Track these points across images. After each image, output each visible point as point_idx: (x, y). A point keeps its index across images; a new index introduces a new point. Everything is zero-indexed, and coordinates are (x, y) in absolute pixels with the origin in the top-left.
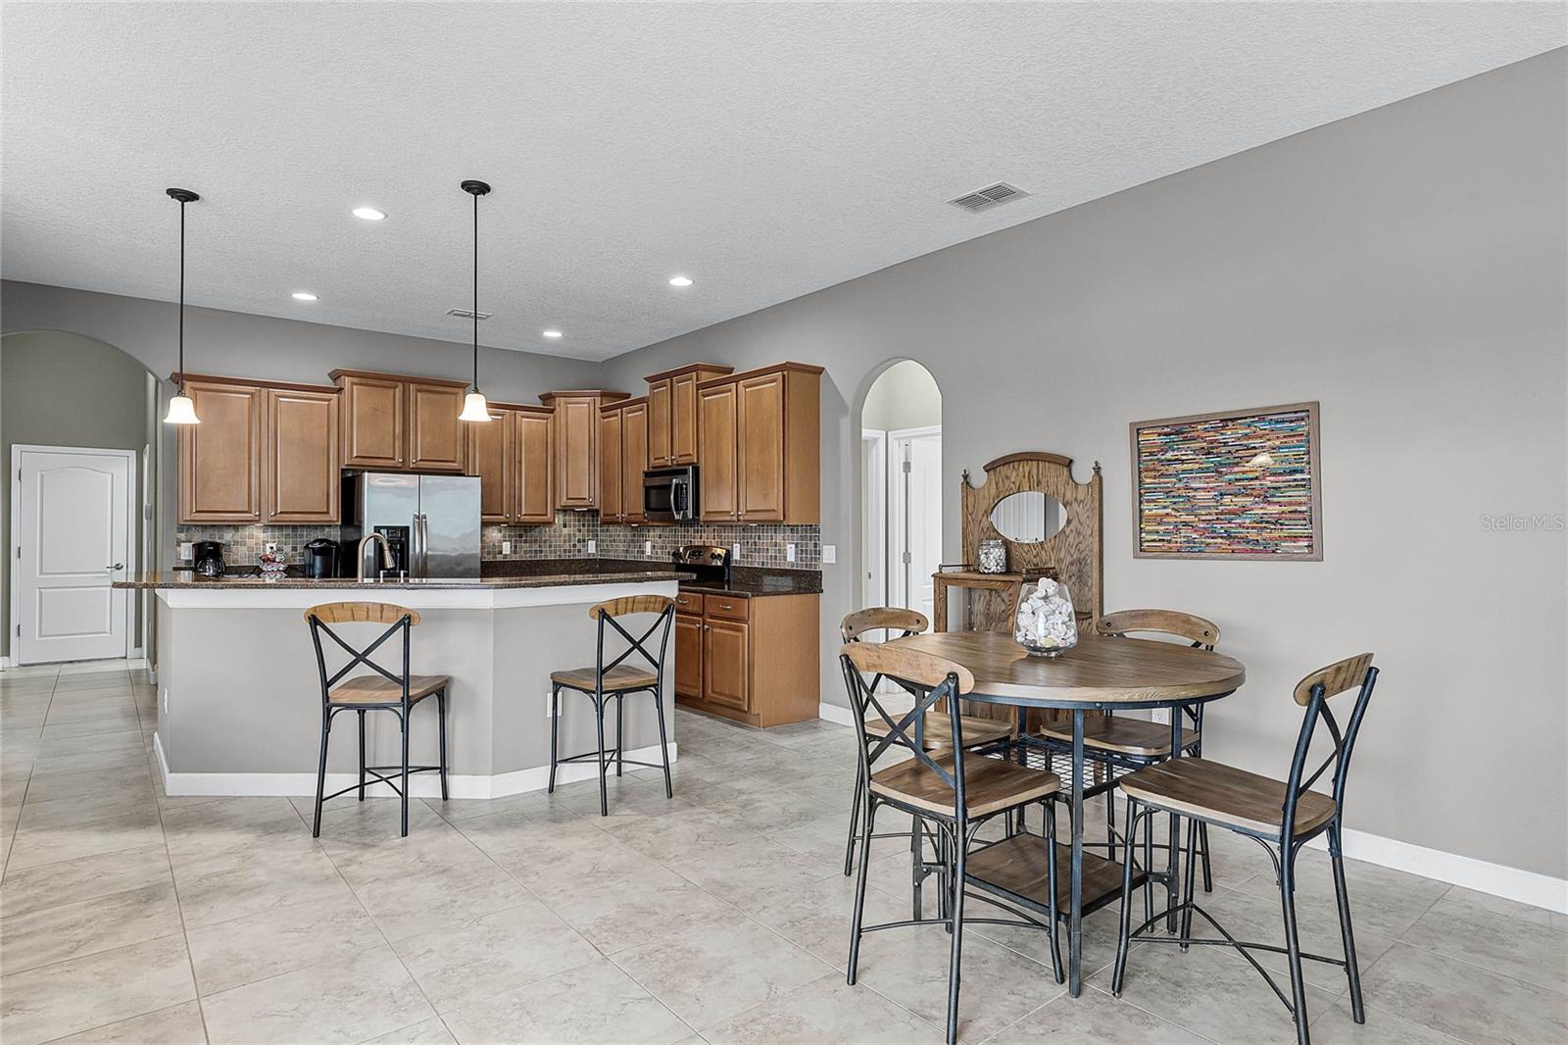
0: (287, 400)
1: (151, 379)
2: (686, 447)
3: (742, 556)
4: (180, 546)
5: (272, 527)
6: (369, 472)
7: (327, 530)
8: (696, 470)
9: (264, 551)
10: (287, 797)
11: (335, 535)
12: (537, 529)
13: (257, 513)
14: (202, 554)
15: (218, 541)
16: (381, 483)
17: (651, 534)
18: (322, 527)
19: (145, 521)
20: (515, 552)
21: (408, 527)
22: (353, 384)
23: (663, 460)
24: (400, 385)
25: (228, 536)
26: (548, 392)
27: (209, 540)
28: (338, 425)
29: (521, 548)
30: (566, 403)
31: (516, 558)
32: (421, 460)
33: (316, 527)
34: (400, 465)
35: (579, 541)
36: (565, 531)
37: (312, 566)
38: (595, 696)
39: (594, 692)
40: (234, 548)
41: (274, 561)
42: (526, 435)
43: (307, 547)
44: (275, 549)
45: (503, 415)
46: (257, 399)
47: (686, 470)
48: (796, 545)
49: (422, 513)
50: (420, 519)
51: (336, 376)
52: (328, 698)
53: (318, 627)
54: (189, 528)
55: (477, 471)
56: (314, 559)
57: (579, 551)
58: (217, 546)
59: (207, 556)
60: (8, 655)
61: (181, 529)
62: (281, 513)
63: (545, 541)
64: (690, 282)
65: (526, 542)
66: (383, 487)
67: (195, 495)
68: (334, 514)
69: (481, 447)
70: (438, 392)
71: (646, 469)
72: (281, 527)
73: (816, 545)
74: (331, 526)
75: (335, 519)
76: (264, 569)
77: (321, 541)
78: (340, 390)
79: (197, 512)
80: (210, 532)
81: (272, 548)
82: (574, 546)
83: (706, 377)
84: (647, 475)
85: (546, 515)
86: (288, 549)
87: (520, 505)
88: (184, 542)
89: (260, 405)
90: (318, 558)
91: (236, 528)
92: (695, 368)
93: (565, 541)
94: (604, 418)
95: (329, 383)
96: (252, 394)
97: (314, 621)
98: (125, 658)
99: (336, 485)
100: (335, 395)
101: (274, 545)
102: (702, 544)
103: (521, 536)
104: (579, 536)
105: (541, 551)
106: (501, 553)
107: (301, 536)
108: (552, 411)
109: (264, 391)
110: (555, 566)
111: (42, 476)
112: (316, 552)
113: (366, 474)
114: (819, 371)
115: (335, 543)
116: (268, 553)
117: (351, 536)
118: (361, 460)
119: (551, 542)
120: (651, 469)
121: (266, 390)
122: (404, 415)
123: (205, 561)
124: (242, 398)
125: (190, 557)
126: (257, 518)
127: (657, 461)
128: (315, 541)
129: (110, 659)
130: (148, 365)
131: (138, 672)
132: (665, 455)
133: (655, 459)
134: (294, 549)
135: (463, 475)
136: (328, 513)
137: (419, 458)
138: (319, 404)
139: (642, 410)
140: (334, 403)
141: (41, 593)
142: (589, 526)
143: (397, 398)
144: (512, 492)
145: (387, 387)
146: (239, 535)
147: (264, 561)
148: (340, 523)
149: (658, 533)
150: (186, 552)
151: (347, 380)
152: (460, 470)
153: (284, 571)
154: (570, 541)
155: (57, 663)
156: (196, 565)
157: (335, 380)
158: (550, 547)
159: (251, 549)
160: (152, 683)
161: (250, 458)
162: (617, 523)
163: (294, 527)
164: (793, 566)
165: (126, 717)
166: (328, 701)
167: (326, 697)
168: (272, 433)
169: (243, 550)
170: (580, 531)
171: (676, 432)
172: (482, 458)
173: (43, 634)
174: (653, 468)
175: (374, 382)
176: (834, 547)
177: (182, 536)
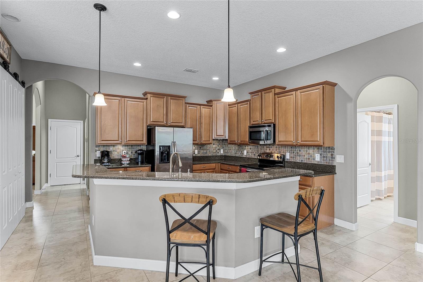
0: (130, 102)
1: (87, 96)
2: (269, 116)
3: (291, 157)
4: (96, 152)
5: (126, 145)
6: (157, 126)
7: (142, 146)
8: (274, 125)
9: (122, 153)
10: (143, 270)
11: (144, 148)
12: (206, 145)
13: (121, 141)
14: (103, 155)
15: (108, 150)
16: (161, 131)
17: (247, 147)
18: (140, 145)
19: (85, 143)
20: (199, 153)
21: (170, 146)
22: (151, 96)
23: (258, 122)
24: (165, 97)
25: (111, 149)
26: (211, 99)
27: (105, 150)
28: (146, 111)
29: (201, 152)
30: (216, 103)
31: (199, 155)
32: (172, 123)
33: (138, 145)
34: (165, 124)
35: (218, 149)
36: (214, 146)
37: (138, 158)
38: (293, 238)
39: (292, 236)
40: (113, 153)
41: (126, 157)
42: (204, 115)
43: (136, 152)
44: (126, 153)
45: (197, 107)
46: (121, 102)
47: (270, 125)
48: (320, 154)
49: (174, 141)
50: (174, 143)
51: (145, 94)
52: (170, 239)
53: (166, 204)
54: (99, 146)
55: (189, 126)
56: (138, 157)
57: (218, 153)
58: (108, 152)
59: (105, 156)
60: (48, 183)
61: (97, 146)
62: (128, 141)
63: (208, 150)
64: (285, 50)
65: (202, 150)
66: (162, 132)
67: (101, 134)
68: (145, 141)
69: (190, 118)
70: (177, 100)
71: (249, 125)
72: (128, 146)
73: (332, 155)
74: (143, 145)
75: (145, 143)
76: (123, 160)
77: (141, 150)
78: (147, 99)
79: (102, 140)
80: (105, 147)
81: (125, 152)
82: (217, 151)
83: (277, 91)
84: (250, 127)
85: (210, 141)
86: (130, 153)
87: (202, 137)
88: (97, 151)
89: (122, 104)
90: (140, 156)
91: (114, 146)
92: (274, 87)
93: (214, 149)
94: (230, 108)
95: (142, 96)
96: (119, 100)
97: (165, 202)
98: (80, 184)
99: (145, 131)
100: (145, 100)
101: (125, 151)
102: (270, 152)
103: (201, 148)
104: (218, 148)
105: (207, 153)
106: (195, 153)
107: (134, 148)
108: (212, 106)
109: (123, 99)
110: (211, 158)
111: (57, 129)
112: (139, 154)
113: (157, 127)
114: (334, 85)
115: (145, 151)
116: (124, 154)
117: (151, 148)
118: (154, 122)
119: (210, 150)
120: (251, 125)
121: (124, 99)
122: (166, 107)
123: (104, 157)
124: (116, 101)
125: (100, 156)
126: (121, 143)
127: (254, 122)
128: (139, 150)
129: (76, 184)
130: (87, 91)
131: (83, 189)
132: (258, 119)
133: (253, 121)
134: (132, 153)
135: (185, 127)
136: (143, 141)
137: (171, 122)
138: (141, 104)
139: (247, 104)
140: (145, 103)
141: (56, 164)
142: (221, 144)
143: (164, 101)
144: (200, 133)
145: (161, 98)
146: (114, 148)
147: (123, 157)
148: (147, 144)
149: (249, 147)
150: (98, 154)
151: (149, 96)
152: (184, 126)
153: (129, 160)
154: (215, 149)
155: (61, 185)
156: (101, 159)
157: (144, 96)
158: (209, 151)
159: (118, 153)
160: (88, 195)
161: (118, 122)
162: (235, 144)
163: (132, 146)
164: (318, 162)
165: (80, 211)
166: (170, 241)
167: (169, 239)
168: (125, 114)
169: (116, 153)
170: (218, 146)
171: (264, 111)
172: (190, 122)
173: (57, 176)
174: (252, 125)
175: (157, 96)
176: (343, 156)
177: (97, 149)
